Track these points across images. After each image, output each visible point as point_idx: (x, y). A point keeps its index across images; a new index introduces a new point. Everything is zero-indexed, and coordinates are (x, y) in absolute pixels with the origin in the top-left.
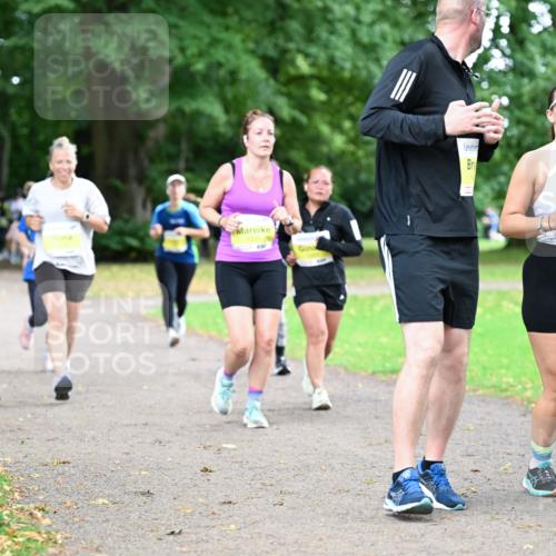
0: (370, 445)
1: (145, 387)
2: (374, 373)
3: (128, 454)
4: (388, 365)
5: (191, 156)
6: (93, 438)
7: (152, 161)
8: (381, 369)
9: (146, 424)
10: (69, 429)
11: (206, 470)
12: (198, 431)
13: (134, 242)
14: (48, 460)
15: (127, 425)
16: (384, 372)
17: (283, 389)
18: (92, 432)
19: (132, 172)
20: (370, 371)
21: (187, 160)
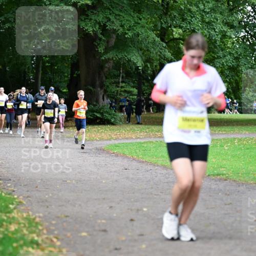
0: (207, 208)
1: (104, 182)
2: (209, 175)
3: (95, 212)
4: (215, 172)
5: (124, 75)
6: (80, 205)
7: (106, 78)
8: (212, 173)
9: (104, 199)
10: (69, 201)
11: (132, 220)
12: (128, 202)
13: (98, 115)
14: (59, 215)
15: (96, 199)
16: (214, 175)
17: (167, 183)
18: (80, 203)
19: (98, 83)
20: (207, 175)
21: (123, 77)
